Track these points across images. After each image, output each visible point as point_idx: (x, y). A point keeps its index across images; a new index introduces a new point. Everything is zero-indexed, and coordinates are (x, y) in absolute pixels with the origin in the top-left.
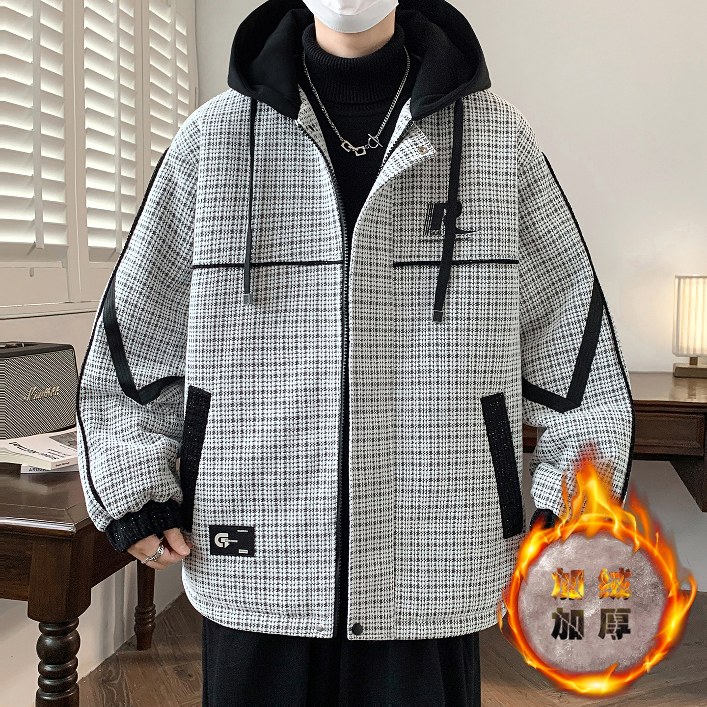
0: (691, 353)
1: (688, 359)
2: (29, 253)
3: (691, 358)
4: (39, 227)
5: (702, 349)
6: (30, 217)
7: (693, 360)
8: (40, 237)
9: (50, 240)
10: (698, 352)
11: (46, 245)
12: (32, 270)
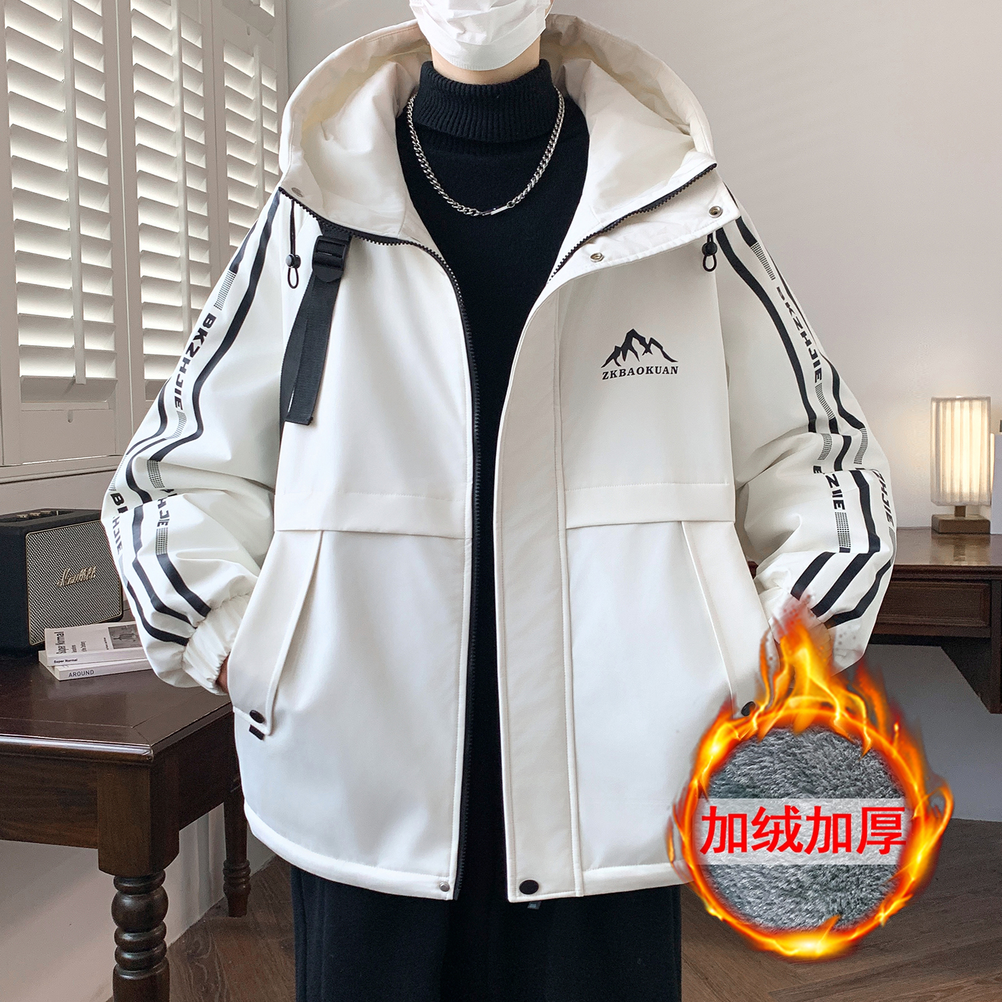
0: (957, 501)
1: (953, 508)
2: (66, 391)
3: (957, 507)
4: (79, 356)
6: (68, 342)
7: (960, 510)
8: (81, 369)
9: (94, 372)
10: (966, 499)
11: (89, 380)
12: (70, 414)
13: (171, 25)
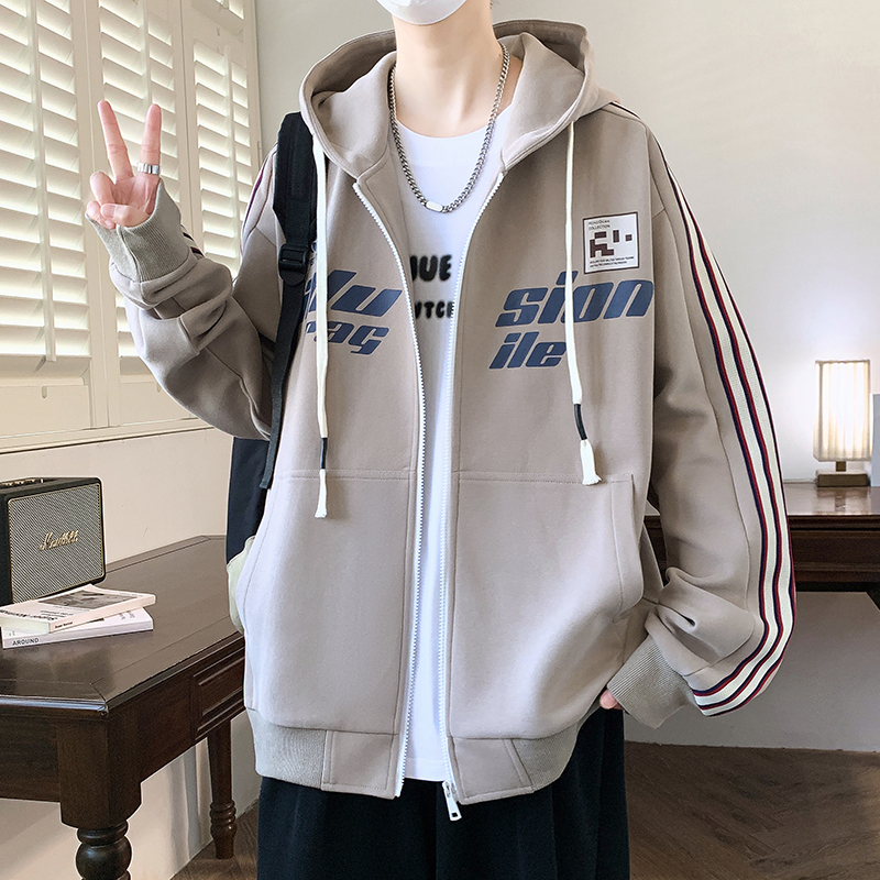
0: (841, 457)
1: (834, 463)
2: (38, 368)
3: (838, 463)
4: (50, 334)
5: (854, 452)
6: (38, 321)
7: (841, 465)
8: (51, 347)
9: (65, 349)
10: (850, 456)
11: (58, 358)
12: (44, 389)
13: (138, 23)
